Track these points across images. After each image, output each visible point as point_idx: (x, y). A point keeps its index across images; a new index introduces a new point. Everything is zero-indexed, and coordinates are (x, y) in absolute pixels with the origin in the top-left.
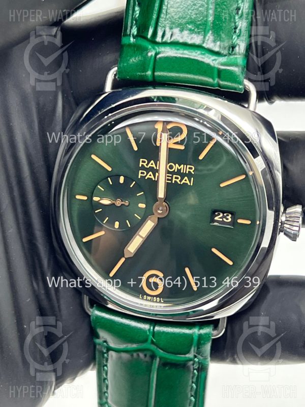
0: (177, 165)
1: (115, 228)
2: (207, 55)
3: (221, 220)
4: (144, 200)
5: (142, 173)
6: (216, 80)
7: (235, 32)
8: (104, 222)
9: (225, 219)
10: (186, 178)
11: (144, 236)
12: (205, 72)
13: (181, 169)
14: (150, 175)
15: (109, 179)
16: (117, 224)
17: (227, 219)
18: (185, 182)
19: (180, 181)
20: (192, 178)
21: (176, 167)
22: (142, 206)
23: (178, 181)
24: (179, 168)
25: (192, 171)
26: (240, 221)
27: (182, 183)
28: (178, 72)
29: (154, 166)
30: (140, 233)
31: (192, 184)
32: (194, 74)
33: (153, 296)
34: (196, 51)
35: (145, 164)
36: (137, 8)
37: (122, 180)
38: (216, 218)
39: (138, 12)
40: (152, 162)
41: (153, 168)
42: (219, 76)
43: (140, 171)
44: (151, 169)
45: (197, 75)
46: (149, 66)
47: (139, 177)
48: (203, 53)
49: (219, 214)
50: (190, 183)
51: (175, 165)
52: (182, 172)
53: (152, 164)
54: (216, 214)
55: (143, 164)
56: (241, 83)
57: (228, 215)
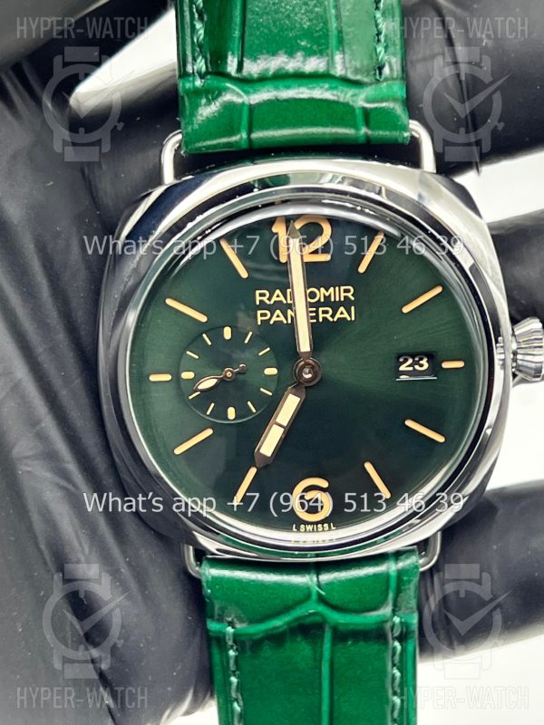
0: (322, 289)
1: (228, 420)
2: (340, 87)
3: (411, 369)
4: (274, 362)
5: (262, 315)
6: (363, 130)
7: (379, 41)
8: (208, 413)
9: (417, 367)
10: (342, 309)
11: (285, 424)
12: (342, 119)
13: (330, 295)
14: (278, 316)
15: (204, 335)
16: (231, 413)
17: (421, 366)
18: (342, 316)
19: (333, 316)
20: (353, 308)
21: (321, 293)
22: (272, 371)
23: (328, 316)
24: (327, 294)
25: (349, 295)
26: (446, 365)
27: (335, 319)
28: (294, 126)
29: (282, 298)
30: (278, 420)
31: (353, 319)
32: (322, 126)
33: (317, 523)
34: (322, 85)
35: (265, 299)
36: (199, 25)
37: (227, 333)
38: (403, 368)
39: (202, 32)
40: (278, 292)
41: (281, 302)
42: (367, 123)
43: (259, 312)
44: (278, 305)
45: (327, 126)
46: (240, 123)
47: (259, 323)
48: (333, 85)
49: (406, 360)
50: (350, 316)
51: (319, 290)
52: (333, 300)
53: (278, 296)
54: (401, 360)
55: (262, 298)
56: (405, 128)
57: (421, 359)
